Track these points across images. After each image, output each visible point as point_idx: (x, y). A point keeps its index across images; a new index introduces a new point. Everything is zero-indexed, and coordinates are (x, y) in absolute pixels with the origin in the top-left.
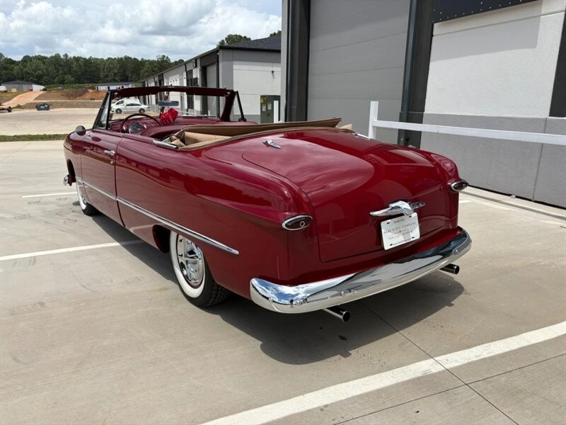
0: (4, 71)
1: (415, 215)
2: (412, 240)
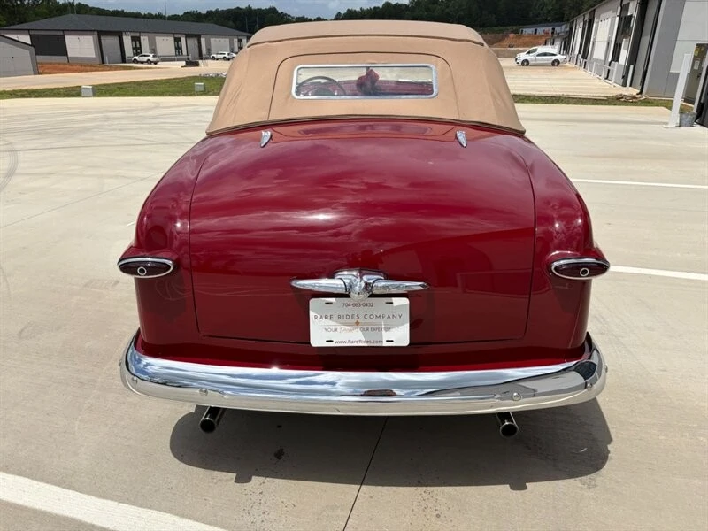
0: (426, 13)
1: (402, 302)
2: (386, 344)
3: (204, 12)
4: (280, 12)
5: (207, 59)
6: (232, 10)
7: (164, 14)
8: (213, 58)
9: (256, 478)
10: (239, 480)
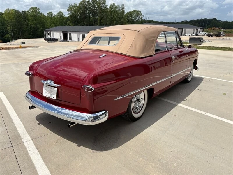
1: (56, 89)
2: (53, 98)
3: (189, 21)
4: (217, 20)
5: (184, 36)
6: (199, 20)
7: (175, 22)
8: (186, 36)
9: (41, 125)
10: (38, 124)
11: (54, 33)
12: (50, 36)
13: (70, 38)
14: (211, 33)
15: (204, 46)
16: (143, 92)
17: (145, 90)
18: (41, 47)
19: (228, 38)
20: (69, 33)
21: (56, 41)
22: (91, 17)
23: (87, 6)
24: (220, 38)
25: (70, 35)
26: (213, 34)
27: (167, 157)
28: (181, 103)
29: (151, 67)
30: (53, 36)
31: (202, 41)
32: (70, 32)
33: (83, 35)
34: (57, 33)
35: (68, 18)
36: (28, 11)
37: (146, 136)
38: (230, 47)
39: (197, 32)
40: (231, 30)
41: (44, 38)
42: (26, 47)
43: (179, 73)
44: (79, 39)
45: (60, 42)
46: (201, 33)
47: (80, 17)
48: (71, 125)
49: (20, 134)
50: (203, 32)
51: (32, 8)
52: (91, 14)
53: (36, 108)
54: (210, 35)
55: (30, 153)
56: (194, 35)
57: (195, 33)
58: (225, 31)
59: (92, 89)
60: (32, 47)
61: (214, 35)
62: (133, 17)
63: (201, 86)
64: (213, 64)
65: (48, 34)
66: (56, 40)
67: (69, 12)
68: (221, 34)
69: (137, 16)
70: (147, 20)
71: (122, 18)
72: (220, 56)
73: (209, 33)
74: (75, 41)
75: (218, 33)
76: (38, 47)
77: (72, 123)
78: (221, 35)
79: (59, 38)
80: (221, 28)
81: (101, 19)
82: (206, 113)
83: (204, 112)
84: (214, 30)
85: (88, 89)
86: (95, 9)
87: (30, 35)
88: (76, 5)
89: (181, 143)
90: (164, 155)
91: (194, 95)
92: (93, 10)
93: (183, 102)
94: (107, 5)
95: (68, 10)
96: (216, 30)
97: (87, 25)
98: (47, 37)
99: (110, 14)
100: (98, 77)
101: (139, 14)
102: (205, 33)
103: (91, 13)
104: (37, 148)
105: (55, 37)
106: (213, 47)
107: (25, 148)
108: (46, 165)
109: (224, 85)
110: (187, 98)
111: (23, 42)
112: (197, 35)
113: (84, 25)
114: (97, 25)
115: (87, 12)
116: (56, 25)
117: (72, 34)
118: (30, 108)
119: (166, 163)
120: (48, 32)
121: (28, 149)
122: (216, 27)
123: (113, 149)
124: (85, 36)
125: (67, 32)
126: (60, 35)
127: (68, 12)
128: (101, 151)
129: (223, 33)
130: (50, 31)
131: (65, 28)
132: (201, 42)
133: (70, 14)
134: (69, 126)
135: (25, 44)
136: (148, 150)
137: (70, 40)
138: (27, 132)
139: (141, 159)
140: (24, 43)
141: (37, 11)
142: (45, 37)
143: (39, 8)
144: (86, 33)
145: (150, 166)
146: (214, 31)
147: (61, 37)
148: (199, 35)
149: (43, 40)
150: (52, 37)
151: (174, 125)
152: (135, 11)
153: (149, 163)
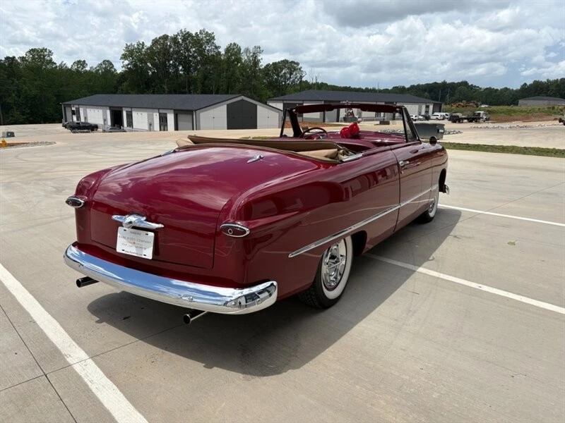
1: (152, 234)
2: (144, 257)
4: (470, 84)
6: (429, 84)
7: (377, 88)
9: (104, 323)
10: (97, 322)
11: (88, 110)
12: (78, 118)
13: (130, 124)
14: (458, 114)
15: (446, 143)
16: (343, 241)
17: (347, 235)
18: (59, 143)
19: (496, 125)
20: (127, 111)
21: (93, 130)
22: (181, 75)
23: (170, 47)
24: (479, 125)
25: (130, 116)
26: (464, 117)
27: (414, 381)
28: (424, 265)
29: (346, 189)
30: (86, 118)
31: (442, 131)
32: (130, 110)
33: (162, 115)
34: (96, 110)
35: (122, 75)
36: (22, 58)
37: (360, 339)
38: (505, 145)
39: (427, 112)
40: (501, 107)
41: (61, 122)
42: (18, 144)
43: (408, 202)
44: (150, 125)
45: (104, 131)
46: (436, 114)
47: (153, 73)
48: (191, 317)
49: (58, 346)
50: (440, 112)
51: (33, 50)
52: (180, 68)
53: (97, 282)
54: (455, 120)
55: (93, 387)
56: (421, 117)
57: (423, 113)
58: (490, 109)
59: (245, 232)
60: (35, 144)
61: (465, 119)
62: (282, 76)
63: (460, 228)
64: (475, 180)
65: (73, 113)
66: (93, 128)
67: (126, 62)
68: (481, 116)
69: (291, 74)
70: (314, 82)
71: (255, 76)
72: (485, 164)
73: (454, 114)
74: (142, 130)
75: (474, 114)
76: (50, 143)
77: (195, 312)
78: (479, 118)
79: (102, 123)
80: (479, 104)
81: (205, 78)
82: (480, 285)
83: (476, 284)
84: (463, 106)
85: (236, 231)
86: (190, 56)
87: (23, 115)
88: (143, 44)
89: (439, 350)
90: (408, 377)
91: (448, 248)
92: (185, 57)
93: (426, 264)
94: (217, 45)
95: (124, 57)
96: (468, 108)
97: (170, 93)
98: (69, 120)
99: (225, 66)
100: (253, 206)
101: (295, 69)
102: (444, 114)
103: (180, 64)
104: (110, 377)
105: (91, 121)
106: (468, 144)
107: (79, 377)
108: (140, 412)
109: (509, 226)
110: (434, 255)
111: (8, 133)
112: (427, 118)
113: (162, 92)
114: (196, 92)
115: (171, 62)
116: (93, 92)
117: (135, 114)
118: (79, 283)
119: (414, 393)
120: (74, 109)
121: (86, 380)
122: (469, 100)
123: (290, 371)
124: (166, 118)
125: (121, 108)
126: (105, 114)
127: (122, 61)
128: (264, 375)
129: (483, 114)
130: (77, 106)
131: (117, 100)
132: (439, 134)
133: (127, 65)
134: (187, 320)
135: (14, 136)
136: (370, 368)
137: (129, 128)
138: (74, 340)
139: (358, 387)
140: (11, 135)
141: (44, 56)
142: (63, 120)
143: (50, 52)
144: (169, 111)
145: (382, 402)
146: (463, 109)
147: (105, 120)
148: (432, 117)
149: (58, 127)
150: (83, 120)
151: (415, 312)
152: (285, 62)
153: (378, 395)
